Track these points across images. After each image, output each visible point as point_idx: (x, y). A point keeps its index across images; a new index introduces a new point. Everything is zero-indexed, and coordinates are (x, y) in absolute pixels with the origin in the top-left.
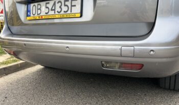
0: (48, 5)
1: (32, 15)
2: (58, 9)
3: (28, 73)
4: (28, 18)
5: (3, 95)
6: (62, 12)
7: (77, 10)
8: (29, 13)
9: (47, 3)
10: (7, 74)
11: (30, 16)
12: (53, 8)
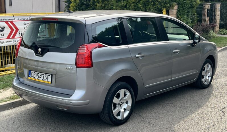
0: (38, 74)
1: (31, 77)
2: (42, 78)
3: (29, 108)
4: (29, 78)
5: (13, 120)
6: (44, 80)
7: (50, 80)
8: (30, 75)
9: (38, 73)
10: (14, 108)
11: (30, 77)
12: (40, 77)
